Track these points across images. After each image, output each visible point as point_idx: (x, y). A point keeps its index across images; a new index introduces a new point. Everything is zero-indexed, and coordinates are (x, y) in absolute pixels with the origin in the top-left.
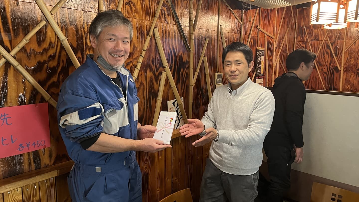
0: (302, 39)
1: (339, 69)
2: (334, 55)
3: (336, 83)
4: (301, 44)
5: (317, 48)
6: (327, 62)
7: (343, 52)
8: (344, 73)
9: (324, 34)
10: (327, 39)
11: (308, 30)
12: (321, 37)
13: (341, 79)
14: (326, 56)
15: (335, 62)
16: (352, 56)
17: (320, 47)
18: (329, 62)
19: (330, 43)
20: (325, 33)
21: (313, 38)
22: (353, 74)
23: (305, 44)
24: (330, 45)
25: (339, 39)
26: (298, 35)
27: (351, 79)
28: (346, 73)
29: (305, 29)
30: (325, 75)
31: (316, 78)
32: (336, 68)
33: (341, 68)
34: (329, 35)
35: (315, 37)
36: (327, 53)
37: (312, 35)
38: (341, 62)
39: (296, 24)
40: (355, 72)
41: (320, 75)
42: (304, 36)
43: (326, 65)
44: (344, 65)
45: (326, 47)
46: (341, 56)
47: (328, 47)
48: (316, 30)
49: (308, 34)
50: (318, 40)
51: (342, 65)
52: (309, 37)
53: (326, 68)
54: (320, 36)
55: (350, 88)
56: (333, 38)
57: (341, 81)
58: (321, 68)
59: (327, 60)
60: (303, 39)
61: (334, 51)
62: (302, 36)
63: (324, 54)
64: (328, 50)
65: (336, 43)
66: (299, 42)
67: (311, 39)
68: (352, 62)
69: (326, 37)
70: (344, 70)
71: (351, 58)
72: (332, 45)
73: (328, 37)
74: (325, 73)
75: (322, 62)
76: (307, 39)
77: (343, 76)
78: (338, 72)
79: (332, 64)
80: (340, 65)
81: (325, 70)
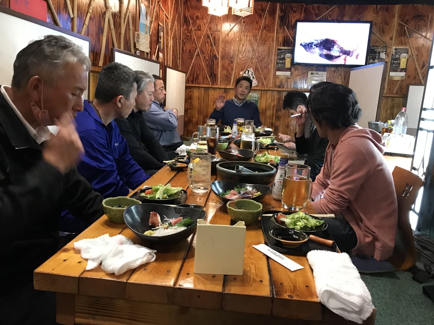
0: (187, 28)
1: (218, 56)
2: (213, 44)
3: (215, 69)
4: (187, 33)
5: (200, 37)
6: (208, 50)
7: (220, 43)
8: (221, 61)
10: (207, 30)
11: (192, 20)
13: (219, 65)
14: (207, 45)
15: (214, 51)
16: (227, 46)
17: (203, 37)
18: (210, 51)
19: (209, 33)
20: (206, 24)
21: (196, 28)
22: (228, 61)
23: (190, 33)
24: (210, 35)
25: (216, 31)
26: (184, 25)
27: (226, 66)
28: (222, 60)
29: (190, 19)
30: (207, 62)
31: (200, 65)
32: (215, 56)
34: (209, 26)
35: (198, 27)
36: (208, 42)
37: (196, 25)
38: (219, 51)
39: (182, 13)
41: (203, 62)
42: (189, 25)
43: (208, 54)
44: (221, 54)
45: (206, 37)
46: (219, 46)
47: (208, 37)
48: (198, 21)
49: (192, 23)
50: (200, 30)
51: (220, 53)
52: (193, 27)
53: (207, 56)
54: (202, 27)
55: (225, 74)
56: (212, 29)
57: (219, 67)
58: (203, 56)
59: (208, 49)
61: (213, 41)
62: (187, 25)
63: (205, 43)
64: (209, 40)
65: (214, 34)
66: (185, 30)
68: (227, 51)
69: (207, 28)
70: (221, 57)
71: (225, 48)
72: (212, 36)
74: (207, 60)
75: (204, 51)
76: (191, 29)
77: (221, 62)
78: (216, 60)
79: (212, 53)
80: (218, 53)
81: (207, 58)
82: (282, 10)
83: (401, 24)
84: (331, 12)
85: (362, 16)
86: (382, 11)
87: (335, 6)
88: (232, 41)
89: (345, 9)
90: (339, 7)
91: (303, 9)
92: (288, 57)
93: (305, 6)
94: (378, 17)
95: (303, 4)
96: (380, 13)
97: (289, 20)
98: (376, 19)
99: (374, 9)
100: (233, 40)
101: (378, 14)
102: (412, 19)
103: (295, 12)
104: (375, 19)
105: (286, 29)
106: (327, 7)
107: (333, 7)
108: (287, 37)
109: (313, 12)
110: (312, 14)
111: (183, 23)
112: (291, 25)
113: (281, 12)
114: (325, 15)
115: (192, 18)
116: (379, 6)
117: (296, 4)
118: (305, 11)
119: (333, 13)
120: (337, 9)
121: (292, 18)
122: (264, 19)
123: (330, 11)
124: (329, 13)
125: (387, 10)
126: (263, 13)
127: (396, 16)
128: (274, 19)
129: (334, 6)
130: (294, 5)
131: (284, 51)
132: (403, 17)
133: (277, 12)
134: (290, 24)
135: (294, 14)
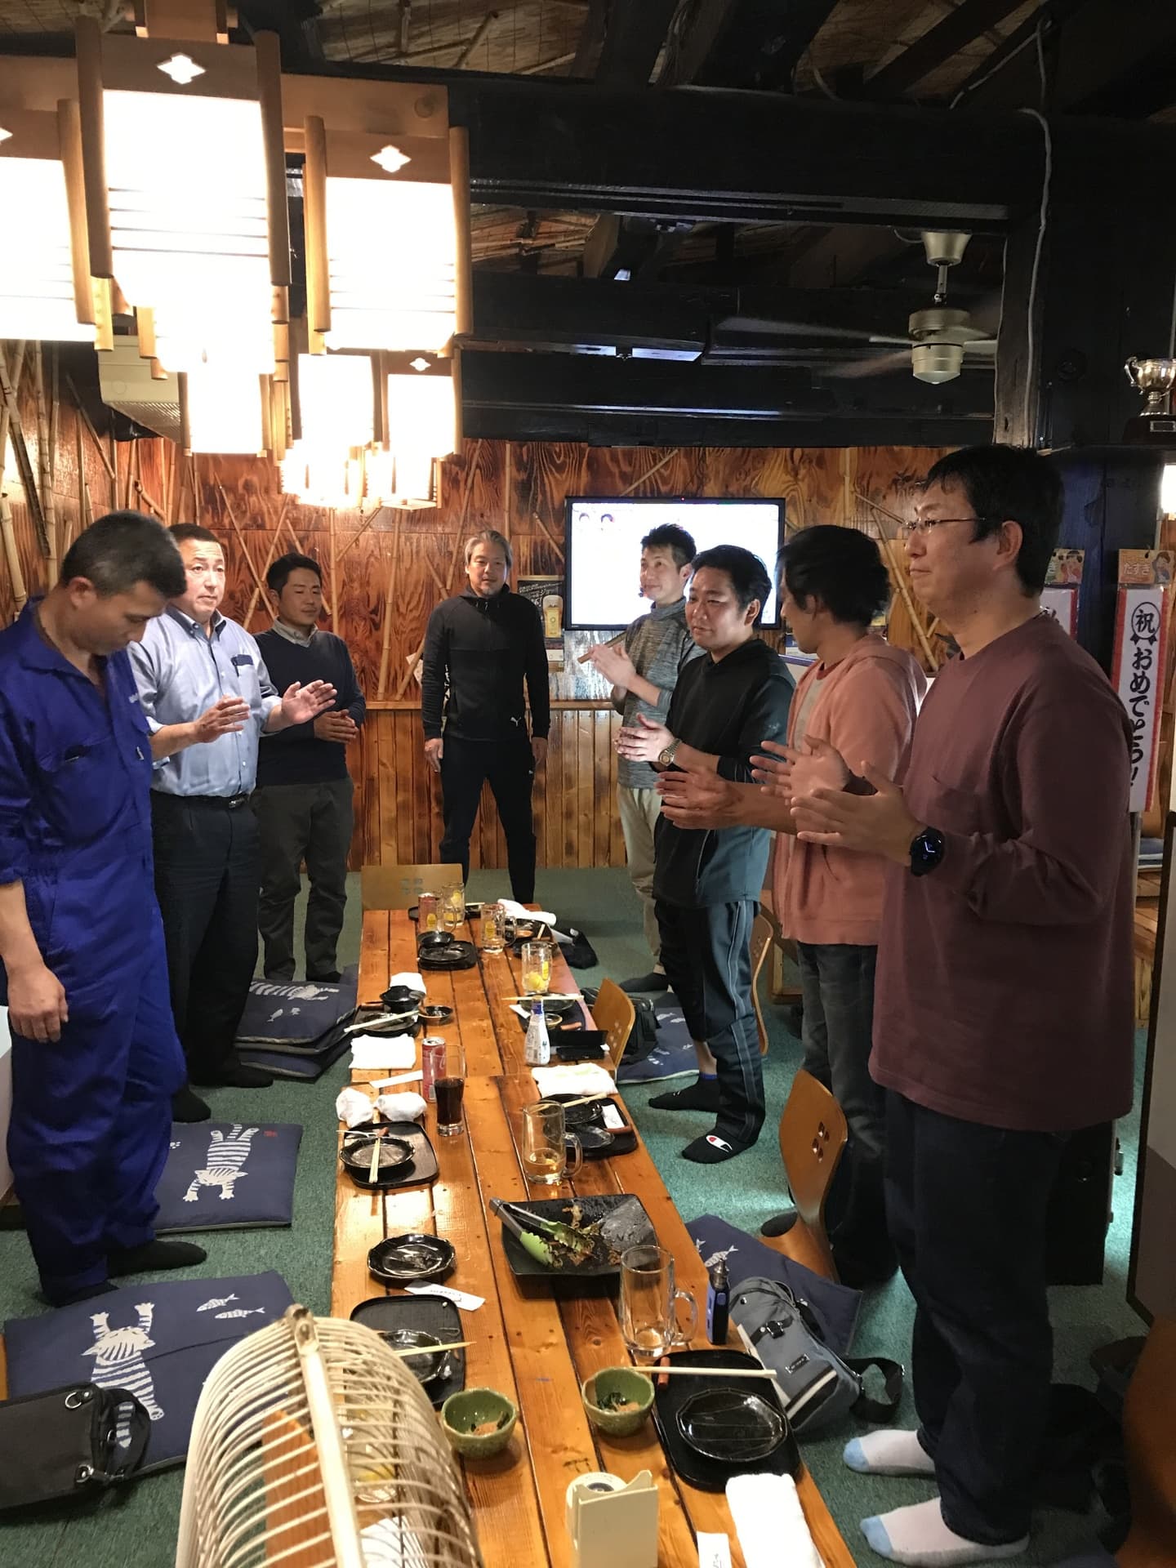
0: (216, 520)
5: (264, 551)
7: (333, 565)
8: (339, 622)
9: (276, 512)
10: (287, 525)
11: (232, 496)
12: (271, 519)
16: (355, 576)
17: (272, 549)
19: (294, 537)
20: (280, 509)
21: (247, 520)
22: (363, 624)
23: (229, 537)
25: (316, 529)
26: (204, 510)
27: (358, 638)
28: (344, 620)
29: (223, 491)
33: (331, 608)
34: (290, 515)
35: (254, 519)
37: (246, 511)
39: (196, 474)
40: (365, 619)
42: (222, 514)
44: (338, 600)
48: (253, 499)
49: (231, 507)
50: (261, 527)
51: (335, 600)
52: (236, 517)
54: (266, 516)
56: (303, 525)
60: (221, 522)
62: (216, 512)
65: (311, 540)
67: (243, 524)
68: (357, 593)
69: (284, 522)
70: (339, 612)
71: (352, 581)
73: (288, 521)
76: (231, 523)
82: (520, 465)
83: (863, 501)
84: (666, 470)
85: (753, 479)
86: (807, 465)
87: (676, 451)
88: (372, 559)
89: (704, 462)
90: (688, 456)
91: (585, 460)
92: (551, 606)
93: (588, 450)
94: (800, 483)
95: (583, 445)
96: (802, 472)
97: (544, 493)
98: (793, 490)
99: (786, 460)
100: (376, 558)
101: (797, 474)
102: (890, 488)
103: (560, 469)
104: (792, 488)
105: (539, 521)
106: (654, 456)
107: (672, 455)
108: (542, 548)
109: (616, 471)
110: (612, 475)
111: (201, 507)
112: (553, 508)
113: (518, 470)
114: (649, 478)
115: (232, 489)
116: (798, 452)
117: (562, 444)
118: (589, 466)
119: (671, 471)
120: (684, 461)
121: (556, 486)
122: (467, 493)
123: (662, 467)
124: (662, 471)
125: (821, 462)
126: (464, 474)
127: (847, 479)
128: (498, 491)
129: (672, 451)
130: (558, 447)
131: (536, 586)
132: (865, 483)
133: (507, 470)
134: (550, 506)
135: (556, 474)
